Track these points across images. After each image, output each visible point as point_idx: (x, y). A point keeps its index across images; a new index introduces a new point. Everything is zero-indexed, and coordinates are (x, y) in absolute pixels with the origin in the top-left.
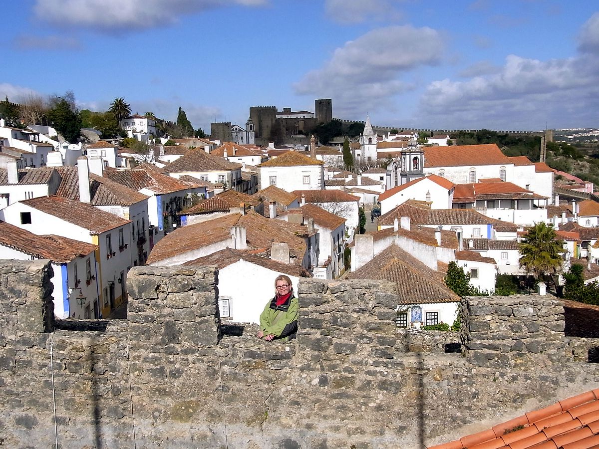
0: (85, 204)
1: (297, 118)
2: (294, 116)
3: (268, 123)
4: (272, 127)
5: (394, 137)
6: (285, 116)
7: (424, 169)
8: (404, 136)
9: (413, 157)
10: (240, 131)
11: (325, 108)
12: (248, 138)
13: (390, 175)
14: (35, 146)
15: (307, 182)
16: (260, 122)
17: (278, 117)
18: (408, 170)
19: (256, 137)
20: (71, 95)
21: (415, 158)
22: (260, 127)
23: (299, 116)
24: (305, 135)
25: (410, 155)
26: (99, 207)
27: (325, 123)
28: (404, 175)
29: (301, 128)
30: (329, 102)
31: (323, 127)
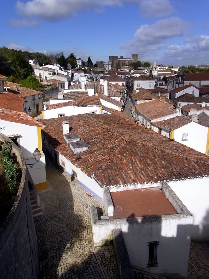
0: (107, 96)
1: (125, 60)
2: (124, 60)
3: (116, 62)
4: (117, 63)
5: (160, 68)
6: (121, 59)
7: (185, 82)
8: (163, 67)
9: (181, 77)
10: (106, 64)
11: (135, 57)
12: (109, 67)
13: (171, 83)
14: (66, 73)
15: (150, 86)
16: (113, 61)
17: (119, 60)
18: (179, 82)
19: (112, 67)
20: (62, 53)
21: (182, 78)
22: (113, 63)
23: (126, 59)
24: (128, 66)
25: (180, 77)
26: (111, 97)
27: (135, 62)
28: (177, 83)
29: (127, 64)
30: (137, 55)
31: (134, 64)
